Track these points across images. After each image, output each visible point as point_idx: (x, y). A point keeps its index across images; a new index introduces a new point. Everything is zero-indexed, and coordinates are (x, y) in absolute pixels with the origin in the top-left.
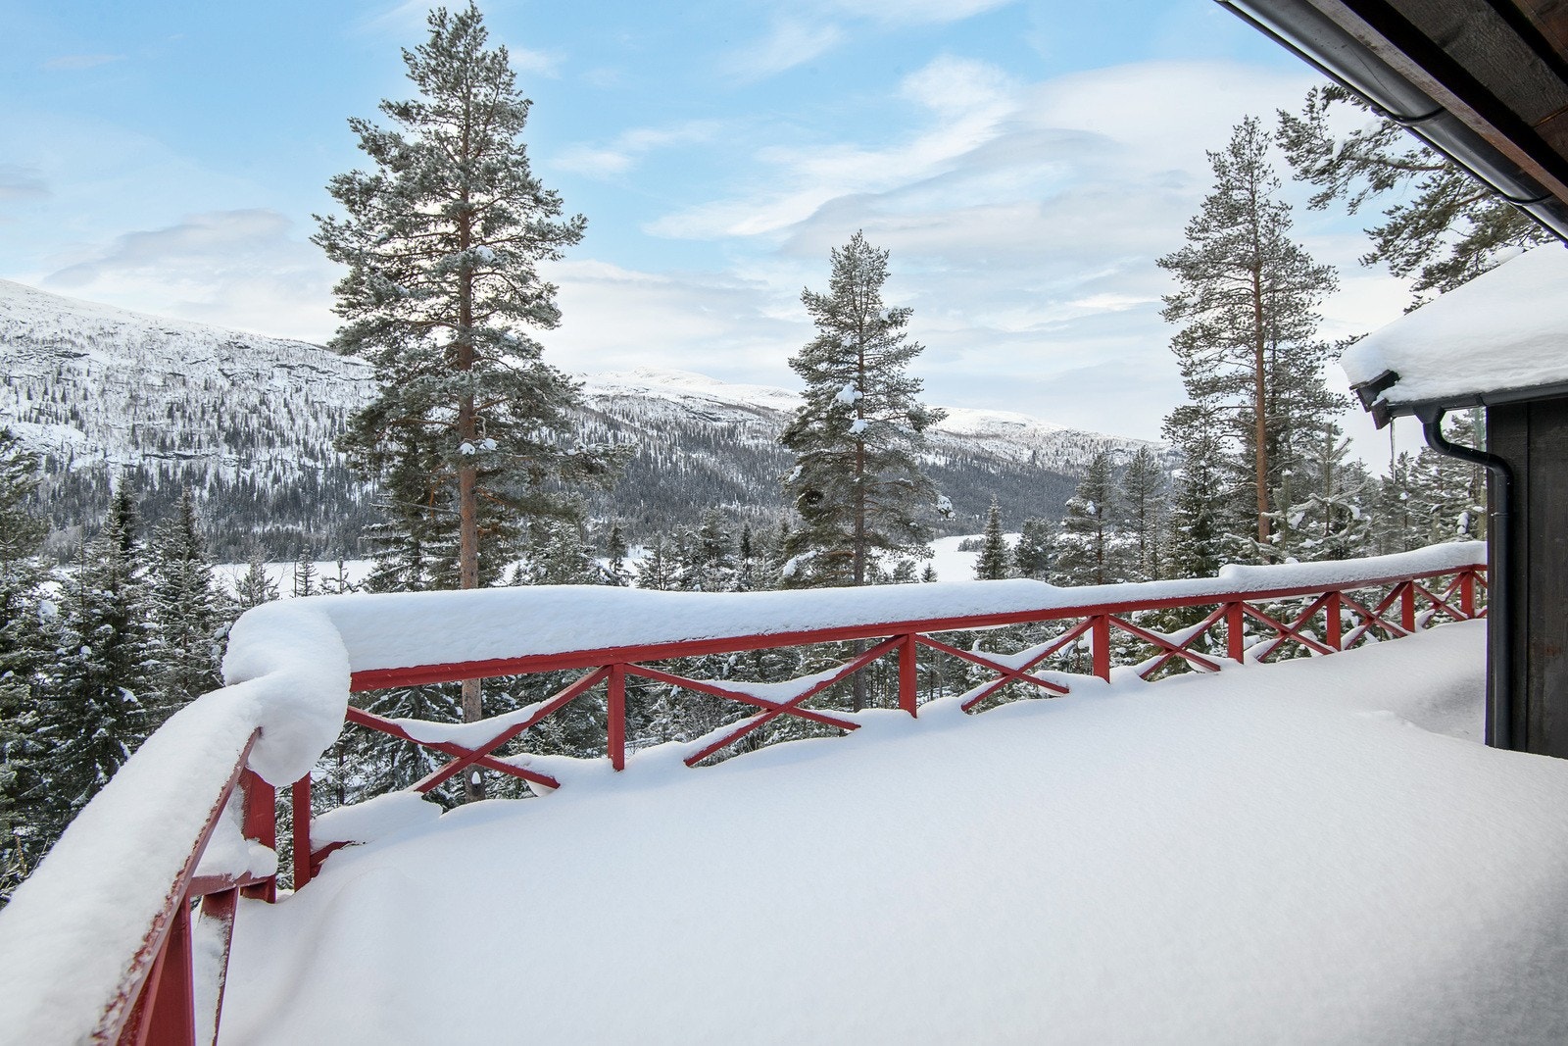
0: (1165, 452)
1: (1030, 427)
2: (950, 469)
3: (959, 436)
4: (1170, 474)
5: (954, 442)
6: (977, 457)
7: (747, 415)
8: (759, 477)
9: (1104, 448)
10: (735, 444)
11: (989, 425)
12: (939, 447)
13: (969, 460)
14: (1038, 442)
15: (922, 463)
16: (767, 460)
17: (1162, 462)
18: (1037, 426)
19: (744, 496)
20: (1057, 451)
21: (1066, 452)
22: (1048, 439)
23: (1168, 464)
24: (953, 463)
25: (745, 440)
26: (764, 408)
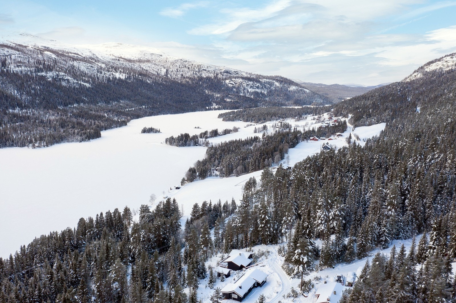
0: (223, 71)
1: (164, 57)
2: (128, 81)
3: (130, 61)
4: (225, 82)
5: (128, 65)
6: (140, 74)
7: (11, 51)
8: (27, 91)
9: (198, 69)
10: (7, 70)
11: (144, 55)
12: (121, 67)
13: (137, 75)
14: (168, 64)
15: (113, 78)
16: (30, 81)
17: (221, 76)
18: (167, 56)
19: (22, 104)
20: (177, 70)
21: (181, 70)
22: (173, 63)
23: (224, 77)
24: (129, 78)
25: (13, 68)
26: (20, 45)
